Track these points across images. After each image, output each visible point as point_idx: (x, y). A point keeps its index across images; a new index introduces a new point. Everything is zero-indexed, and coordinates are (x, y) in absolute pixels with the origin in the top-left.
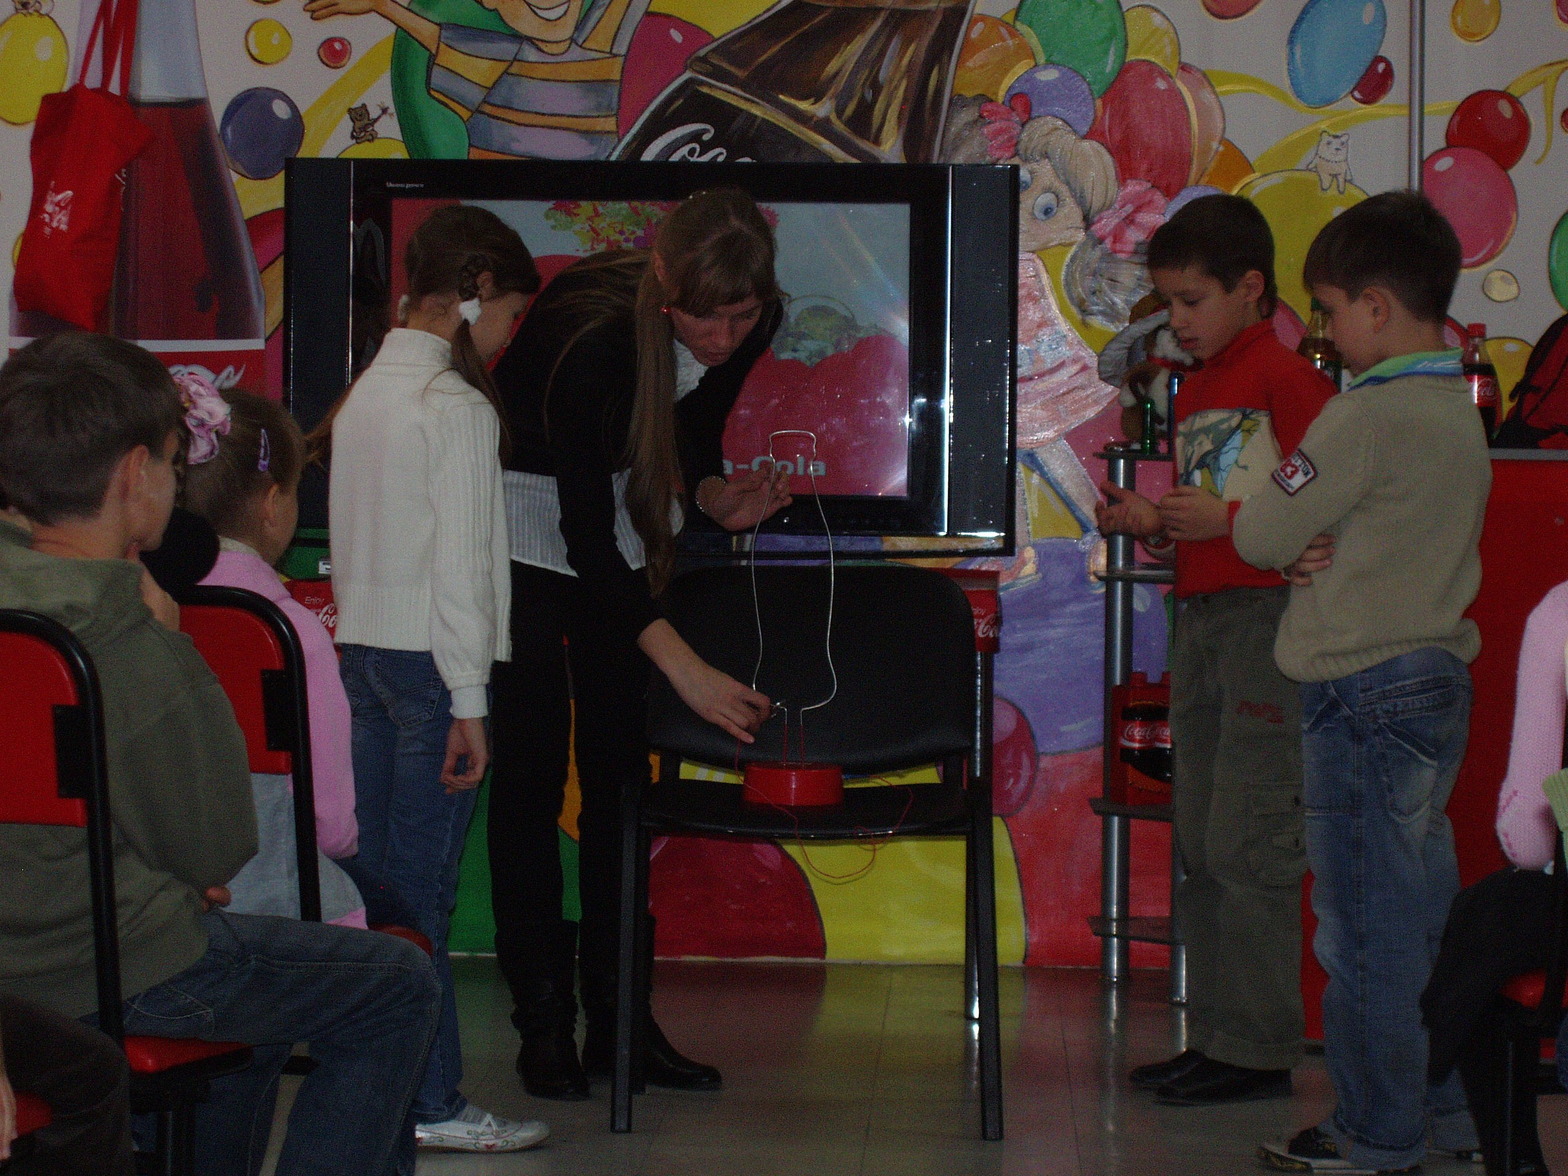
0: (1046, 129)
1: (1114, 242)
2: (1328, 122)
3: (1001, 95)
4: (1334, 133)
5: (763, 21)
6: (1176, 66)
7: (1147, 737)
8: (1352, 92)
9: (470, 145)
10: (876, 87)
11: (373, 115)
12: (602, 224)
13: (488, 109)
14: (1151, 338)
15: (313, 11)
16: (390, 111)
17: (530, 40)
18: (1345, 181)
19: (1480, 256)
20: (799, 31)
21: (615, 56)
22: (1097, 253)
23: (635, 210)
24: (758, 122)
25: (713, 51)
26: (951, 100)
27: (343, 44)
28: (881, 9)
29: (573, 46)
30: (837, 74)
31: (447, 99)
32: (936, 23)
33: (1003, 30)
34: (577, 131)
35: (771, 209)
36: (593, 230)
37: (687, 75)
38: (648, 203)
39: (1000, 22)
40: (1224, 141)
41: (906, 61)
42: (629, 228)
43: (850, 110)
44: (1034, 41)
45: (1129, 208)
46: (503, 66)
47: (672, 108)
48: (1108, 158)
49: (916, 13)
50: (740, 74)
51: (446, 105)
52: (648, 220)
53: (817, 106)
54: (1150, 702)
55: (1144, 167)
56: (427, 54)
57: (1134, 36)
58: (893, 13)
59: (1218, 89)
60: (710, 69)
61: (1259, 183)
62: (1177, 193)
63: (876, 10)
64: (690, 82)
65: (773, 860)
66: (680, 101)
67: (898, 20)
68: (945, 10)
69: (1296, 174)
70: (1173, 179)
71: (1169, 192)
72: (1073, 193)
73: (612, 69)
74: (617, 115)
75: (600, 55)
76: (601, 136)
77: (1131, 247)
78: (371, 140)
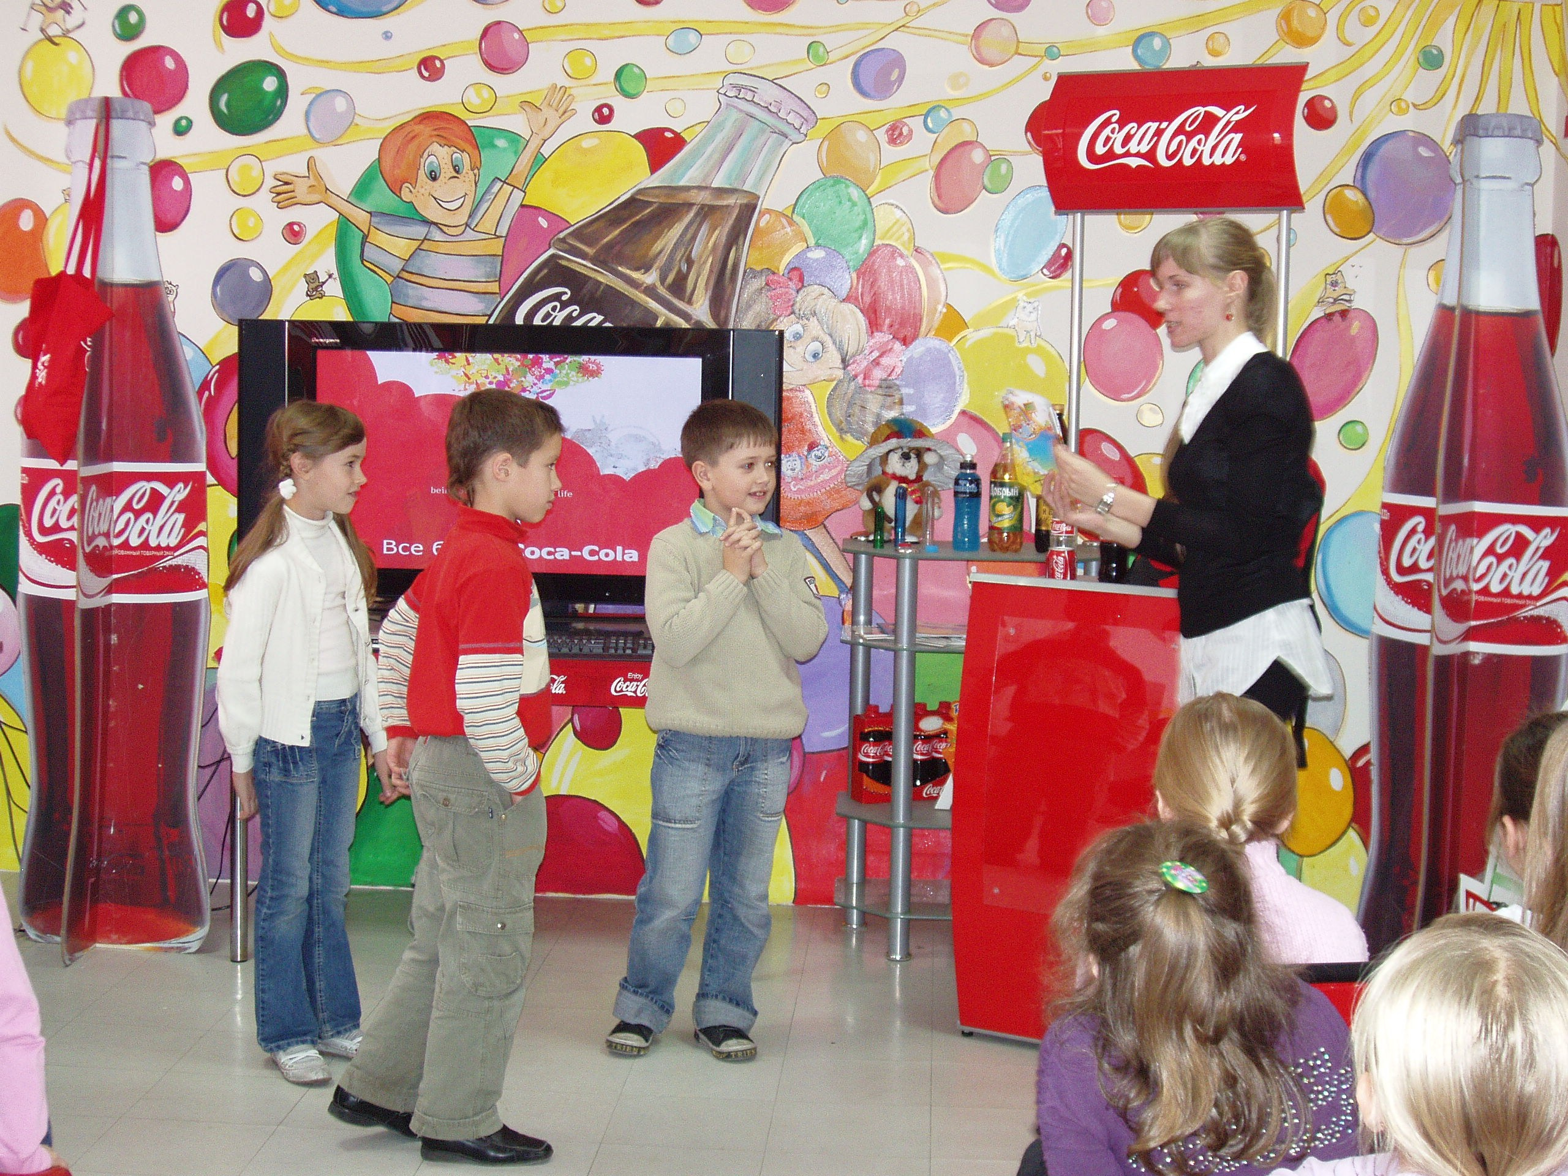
0: (814, 295)
1: (864, 379)
3: (782, 269)
4: (1028, 300)
5: (607, 212)
6: (912, 249)
7: (878, 753)
8: (1042, 270)
9: (393, 302)
10: (690, 262)
11: (322, 279)
12: (474, 371)
13: (405, 275)
14: (884, 459)
15: (279, 203)
16: (334, 276)
17: (436, 224)
18: (1036, 335)
19: (1133, 394)
20: (634, 220)
21: (498, 237)
22: (852, 386)
23: (496, 360)
24: (602, 287)
25: (569, 234)
26: (745, 272)
27: (300, 226)
28: (693, 204)
29: (468, 229)
30: (660, 252)
31: (375, 268)
32: (734, 216)
33: (784, 221)
34: (473, 292)
35: (598, 361)
36: (466, 375)
37: (551, 251)
38: (506, 355)
39: (782, 214)
40: (949, 306)
41: (710, 244)
42: (493, 374)
43: (670, 279)
44: (806, 229)
45: (876, 354)
46: (416, 244)
47: (538, 277)
48: (860, 315)
49: (719, 207)
50: (590, 251)
51: (375, 272)
52: (507, 368)
53: (646, 275)
54: (881, 728)
55: (888, 321)
56: (362, 234)
57: (881, 225)
58: (703, 206)
59: (942, 266)
60: (566, 246)
61: (971, 336)
62: (911, 343)
63: (691, 205)
64: (553, 256)
65: (611, 826)
66: (545, 271)
67: (707, 212)
68: (741, 205)
69: (1000, 330)
70: (908, 331)
71: (905, 342)
72: (834, 343)
73: (497, 247)
74: (499, 281)
75: (487, 236)
76: (487, 296)
77: (877, 383)
78: (321, 298)
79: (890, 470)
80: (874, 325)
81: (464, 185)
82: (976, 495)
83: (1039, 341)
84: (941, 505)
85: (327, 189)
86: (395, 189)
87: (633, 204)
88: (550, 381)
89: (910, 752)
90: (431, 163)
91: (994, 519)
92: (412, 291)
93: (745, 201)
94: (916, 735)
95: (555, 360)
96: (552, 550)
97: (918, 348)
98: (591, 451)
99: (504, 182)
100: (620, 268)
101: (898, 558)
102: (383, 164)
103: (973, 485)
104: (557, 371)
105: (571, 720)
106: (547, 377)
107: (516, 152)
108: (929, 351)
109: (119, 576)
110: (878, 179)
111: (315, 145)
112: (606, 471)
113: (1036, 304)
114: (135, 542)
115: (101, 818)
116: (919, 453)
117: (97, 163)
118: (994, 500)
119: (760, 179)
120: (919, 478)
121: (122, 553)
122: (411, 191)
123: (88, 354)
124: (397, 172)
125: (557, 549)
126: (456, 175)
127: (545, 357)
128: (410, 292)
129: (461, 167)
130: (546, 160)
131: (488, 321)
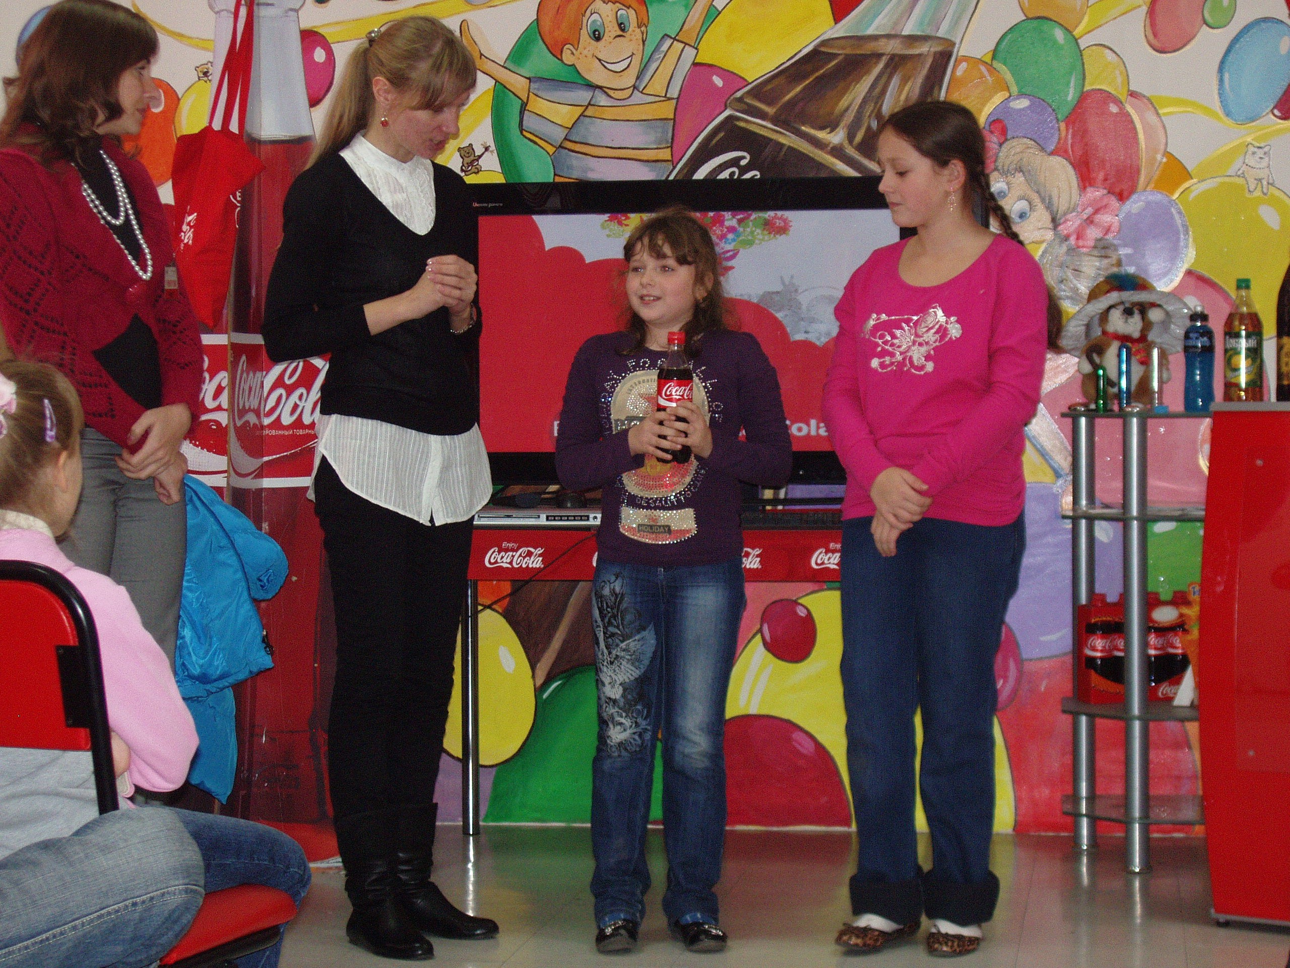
0: (1019, 148)
1: (1078, 239)
2: (1253, 136)
4: (1258, 145)
5: (788, 67)
6: (1126, 93)
7: (1107, 647)
8: (1272, 111)
9: (555, 175)
11: (478, 152)
13: (569, 145)
14: (1104, 316)
16: (491, 149)
17: (601, 88)
18: (1268, 183)
20: (817, 74)
21: (670, 99)
22: (1064, 248)
24: (784, 149)
25: (748, 93)
28: (882, 55)
29: (636, 91)
30: (848, 108)
31: (536, 138)
32: (928, 66)
33: (983, 68)
34: (641, 161)
35: (785, 217)
37: (727, 113)
39: (981, 61)
40: (1167, 154)
41: (903, 95)
43: (859, 137)
44: (1009, 77)
45: (1090, 210)
46: (579, 110)
47: (714, 142)
48: (1070, 170)
49: (911, 57)
50: (770, 110)
51: (535, 143)
53: (832, 135)
54: (1109, 619)
55: (1101, 176)
56: (520, 101)
57: (1091, 68)
58: (893, 57)
59: (1160, 112)
60: (746, 107)
61: (1196, 187)
62: (1128, 197)
63: (879, 56)
64: (730, 118)
65: (808, 748)
66: (722, 134)
67: (896, 62)
68: (935, 53)
69: (1227, 180)
70: (1125, 186)
71: (1122, 197)
72: (1043, 200)
73: (667, 109)
74: (672, 147)
75: (657, 99)
76: (659, 164)
77: (1091, 243)
78: (476, 173)
79: (1110, 328)
80: (1085, 179)
81: (630, 45)
82: (1209, 350)
83: (1272, 190)
84: (1170, 367)
85: (482, 55)
86: (556, 51)
87: (816, 57)
88: (734, 240)
89: (1145, 645)
90: (594, 21)
91: (1230, 374)
92: (576, 161)
93: (939, 48)
94: (1149, 627)
95: (739, 217)
97: (1135, 204)
98: (779, 315)
99: (675, 39)
100: (803, 128)
101: (1124, 416)
102: (542, 23)
103: (1205, 339)
104: (741, 229)
105: (760, 631)
106: (730, 236)
107: (686, 6)
108: (1148, 203)
109: (270, 458)
110: (1086, 19)
111: (469, 7)
112: (799, 337)
113: (1266, 149)
114: (287, 420)
115: (252, 726)
116: (1143, 308)
117: (243, 11)
118: (1230, 354)
119: (956, 22)
120: (1143, 338)
121: (273, 432)
122: (573, 53)
123: (239, 209)
124: (556, 34)
126: (621, 33)
127: (727, 215)
128: (575, 163)
129: (627, 24)
130: (720, 13)
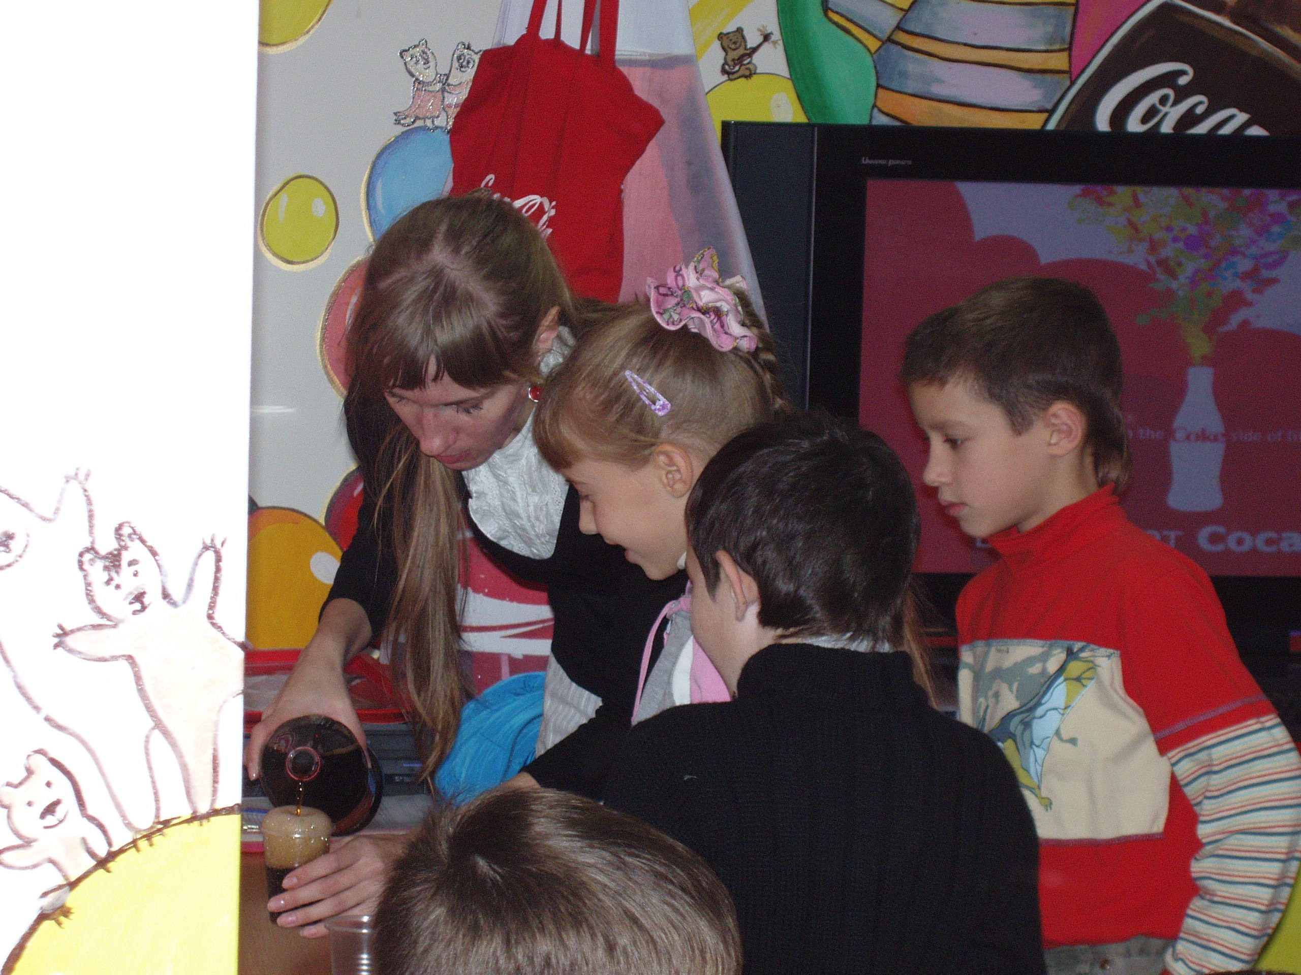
9: (879, 86)
11: (752, 42)
13: (902, 38)
16: (773, 38)
23: (1187, 199)
34: (1017, 69)
36: (1133, 225)
47: (1137, 45)
51: (847, 31)
52: (1205, 214)
64: (1164, 7)
66: (1150, 33)
76: (1048, 77)
78: (748, 77)
88: (1280, 236)
92: (913, 65)
96: (1272, 535)
100: (1278, 29)
104: (1293, 219)
106: (1276, 229)
125: (1284, 535)
127: (1272, 194)
131: (1047, 121)
